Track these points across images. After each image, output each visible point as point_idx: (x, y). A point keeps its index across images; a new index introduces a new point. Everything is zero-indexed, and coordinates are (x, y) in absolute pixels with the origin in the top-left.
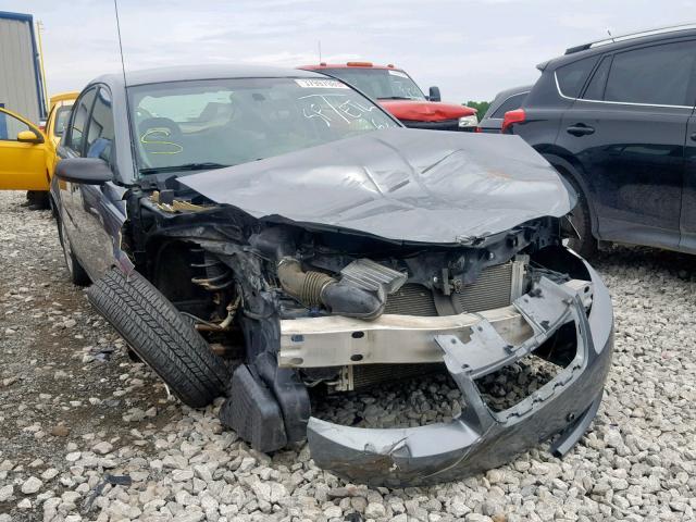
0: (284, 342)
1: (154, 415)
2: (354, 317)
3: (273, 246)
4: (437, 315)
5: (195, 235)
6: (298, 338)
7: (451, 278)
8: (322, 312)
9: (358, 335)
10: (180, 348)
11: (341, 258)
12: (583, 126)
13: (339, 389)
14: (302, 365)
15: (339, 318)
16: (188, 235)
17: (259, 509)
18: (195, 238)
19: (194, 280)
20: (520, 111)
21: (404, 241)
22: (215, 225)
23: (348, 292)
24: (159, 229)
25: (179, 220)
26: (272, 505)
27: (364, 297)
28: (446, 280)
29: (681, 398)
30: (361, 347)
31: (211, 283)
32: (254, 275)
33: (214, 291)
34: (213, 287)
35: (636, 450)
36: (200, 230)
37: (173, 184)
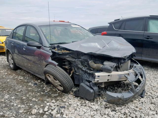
0: (96, 77)
1: (58, 95)
2: (107, 72)
3: (87, 59)
4: (118, 71)
5: (66, 57)
6: (99, 76)
7: (121, 64)
8: (100, 71)
9: (109, 75)
10: (68, 80)
11: (100, 61)
12: (121, 35)
13: (102, 87)
14: (99, 82)
15: (104, 73)
16: (65, 57)
17: (94, 110)
18: (66, 58)
19: (63, 66)
20: (105, 32)
21: (114, 57)
22: (71, 55)
23: (107, 67)
24: (57, 56)
25: (63, 54)
26: (96, 110)
27: (110, 68)
28: (120, 65)
29: (156, 86)
30: (109, 78)
31: (68, 67)
32: (80, 65)
33: (68, 69)
34: (68, 68)
35: (155, 96)
36: (68, 56)
37: (58, 47)
